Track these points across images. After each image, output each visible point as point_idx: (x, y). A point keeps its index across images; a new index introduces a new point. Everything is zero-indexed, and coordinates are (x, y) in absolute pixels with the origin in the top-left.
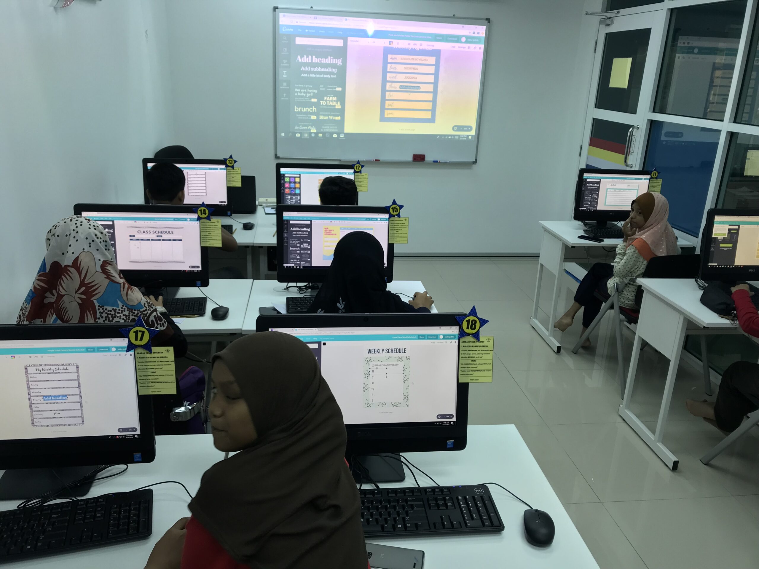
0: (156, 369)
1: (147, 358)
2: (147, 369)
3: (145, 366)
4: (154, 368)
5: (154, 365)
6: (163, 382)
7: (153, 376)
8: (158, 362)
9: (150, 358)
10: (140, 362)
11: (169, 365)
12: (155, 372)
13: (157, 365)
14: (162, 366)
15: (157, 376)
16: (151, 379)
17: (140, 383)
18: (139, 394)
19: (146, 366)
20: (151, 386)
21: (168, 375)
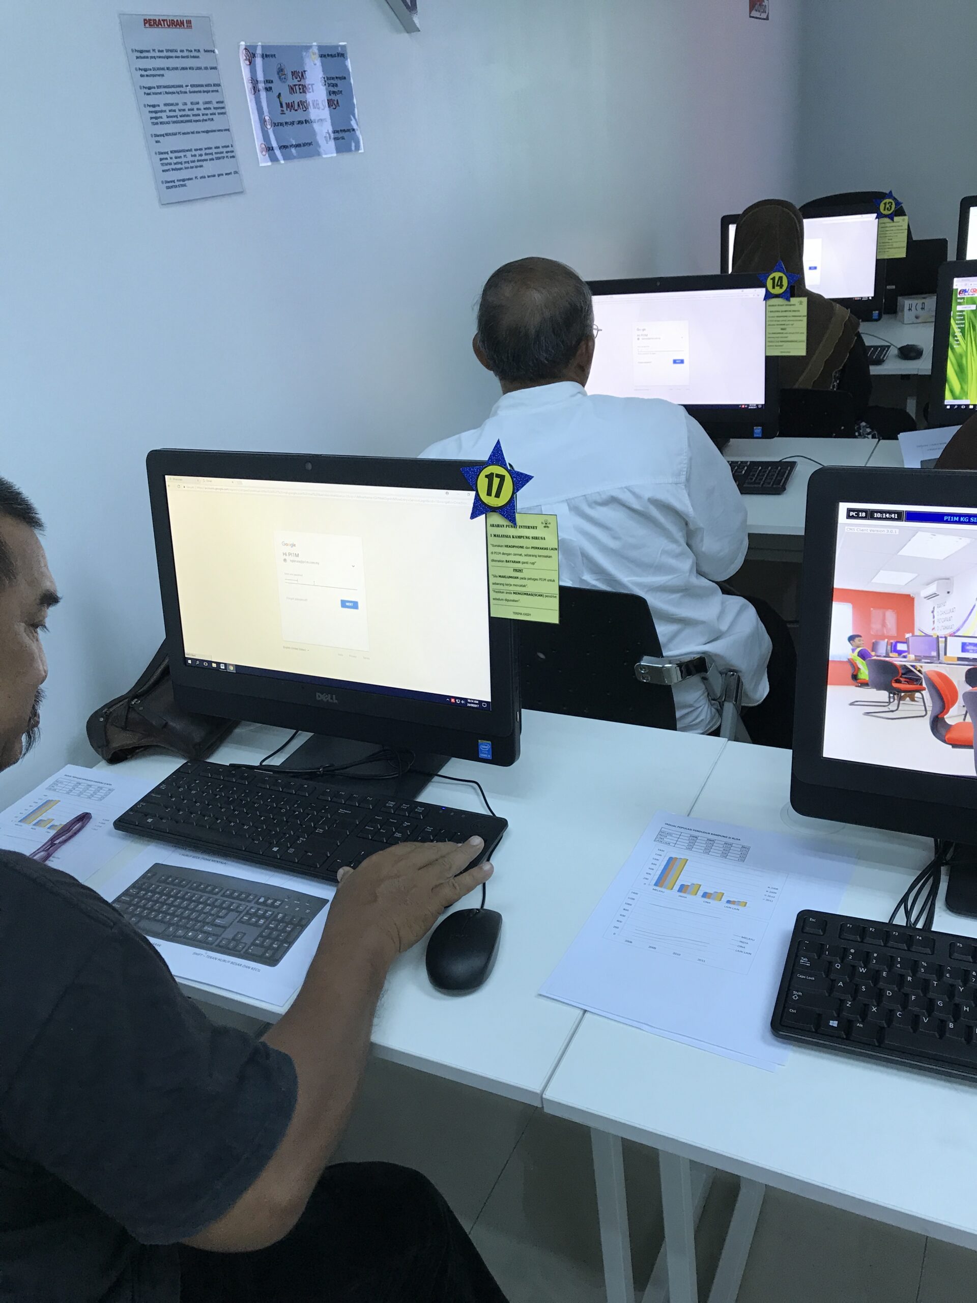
0: (524, 563)
1: (507, 536)
2: (506, 561)
3: (503, 554)
4: (519, 562)
5: (521, 555)
6: (536, 595)
7: (518, 578)
8: (527, 548)
9: (513, 537)
10: (496, 546)
11: (546, 557)
12: (520, 571)
13: (526, 555)
14: (534, 558)
15: (525, 579)
16: (514, 585)
17: (494, 591)
18: (491, 616)
19: (506, 556)
20: (514, 601)
21: (545, 580)
